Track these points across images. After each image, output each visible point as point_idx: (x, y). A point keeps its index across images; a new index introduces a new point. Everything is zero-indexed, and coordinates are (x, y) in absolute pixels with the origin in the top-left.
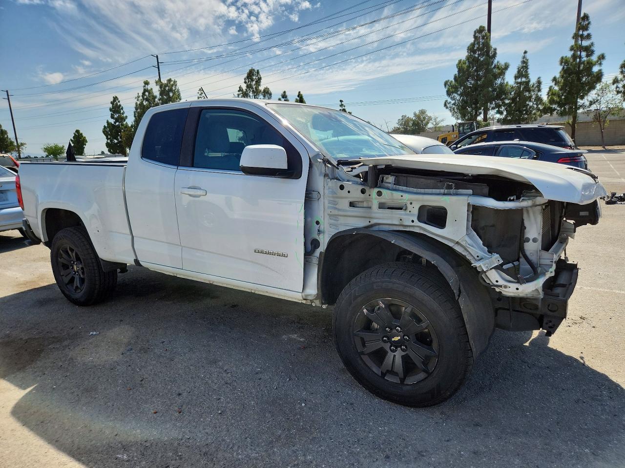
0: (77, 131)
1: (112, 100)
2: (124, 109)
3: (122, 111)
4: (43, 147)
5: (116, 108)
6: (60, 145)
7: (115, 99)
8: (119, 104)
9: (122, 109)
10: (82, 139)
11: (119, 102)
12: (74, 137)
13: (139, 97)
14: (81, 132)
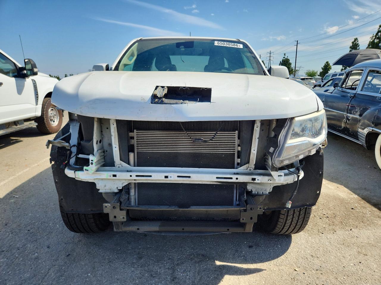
0: (327, 62)
1: (353, 40)
2: (360, 46)
3: (358, 48)
4: (306, 72)
5: (355, 46)
6: (316, 71)
7: (356, 39)
8: (357, 43)
9: (359, 46)
10: (329, 67)
11: (358, 42)
12: (324, 66)
13: (373, 37)
14: (329, 63)
